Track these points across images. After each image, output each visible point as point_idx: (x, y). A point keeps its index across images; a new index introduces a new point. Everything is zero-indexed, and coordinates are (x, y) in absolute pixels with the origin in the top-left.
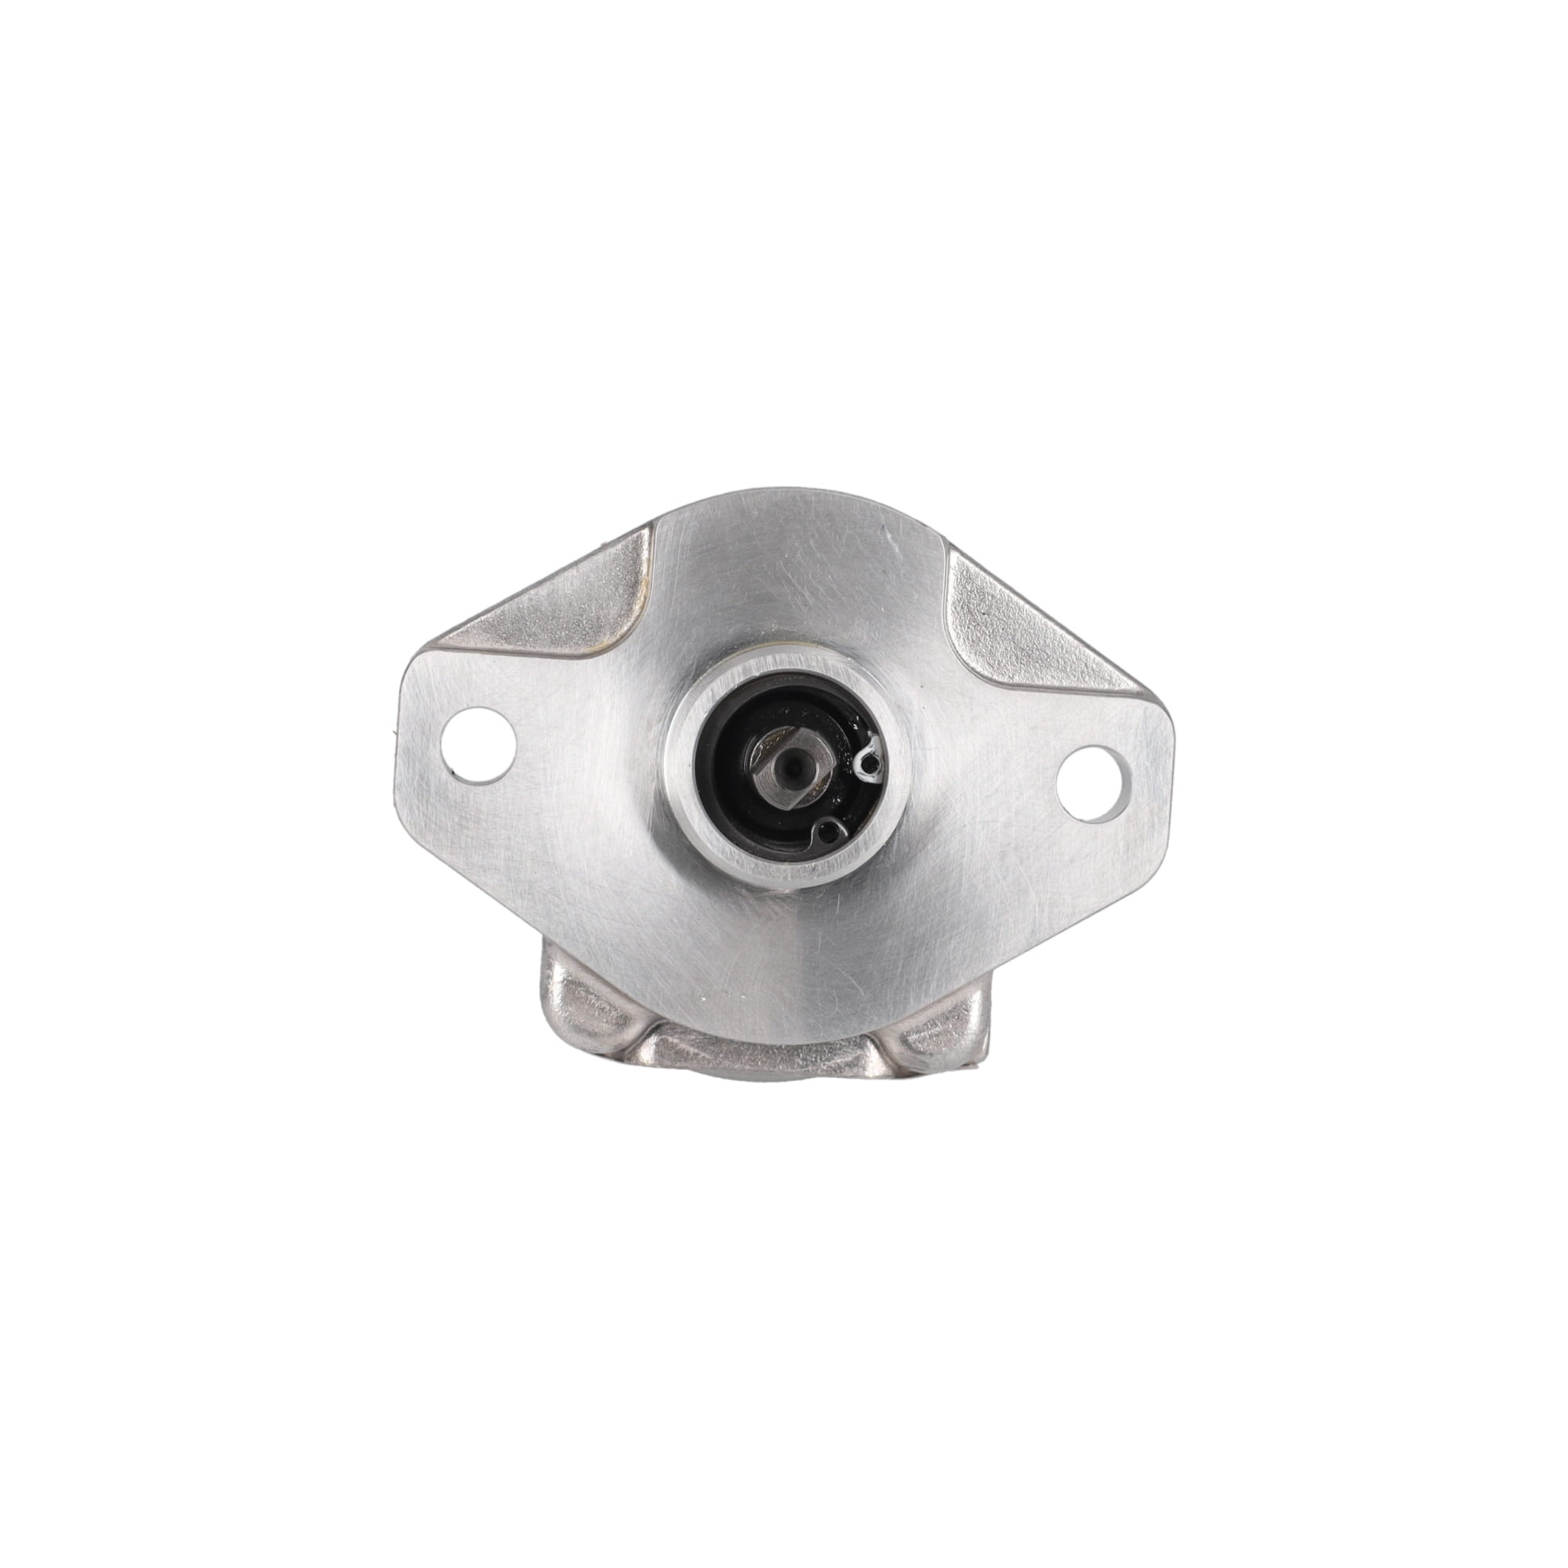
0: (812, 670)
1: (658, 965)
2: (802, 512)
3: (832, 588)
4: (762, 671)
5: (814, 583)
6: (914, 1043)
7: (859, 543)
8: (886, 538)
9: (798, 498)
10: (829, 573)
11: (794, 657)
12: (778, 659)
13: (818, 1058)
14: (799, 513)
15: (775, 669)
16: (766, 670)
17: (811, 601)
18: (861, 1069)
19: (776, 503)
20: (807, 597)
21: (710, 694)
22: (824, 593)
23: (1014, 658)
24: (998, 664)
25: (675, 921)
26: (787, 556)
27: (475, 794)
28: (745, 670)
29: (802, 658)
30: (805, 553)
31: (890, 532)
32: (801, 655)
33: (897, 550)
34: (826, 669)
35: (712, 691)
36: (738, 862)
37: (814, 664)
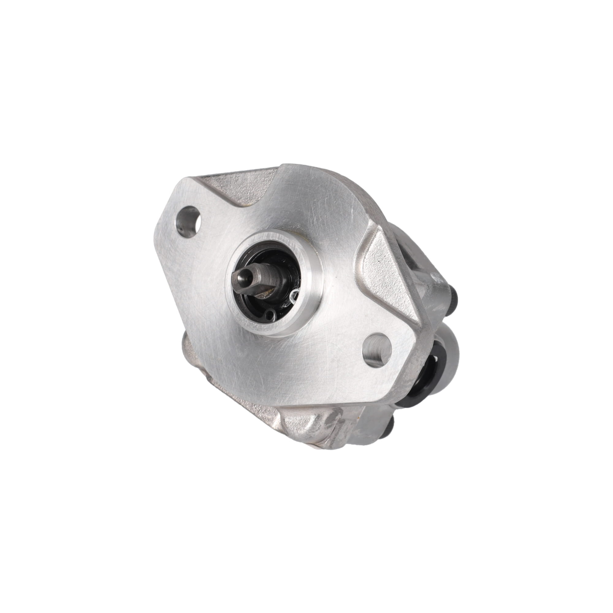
0: (289, 247)
1: (205, 338)
2: (328, 185)
3: (324, 221)
4: (273, 239)
5: (319, 216)
6: (287, 422)
7: (341, 208)
8: (351, 211)
9: (329, 179)
10: (326, 215)
11: (286, 238)
12: (280, 237)
13: (260, 410)
14: (327, 186)
15: (278, 240)
16: (274, 239)
17: (315, 223)
18: (272, 423)
19: (321, 177)
20: (315, 220)
21: (253, 238)
22: (321, 222)
23: (381, 285)
24: (375, 284)
25: (218, 324)
26: (315, 200)
27: (179, 239)
28: (268, 236)
29: (288, 241)
30: (322, 203)
31: (353, 209)
32: (288, 239)
33: (352, 218)
34: (294, 249)
35: (254, 237)
36: (233, 309)
37: (291, 245)
